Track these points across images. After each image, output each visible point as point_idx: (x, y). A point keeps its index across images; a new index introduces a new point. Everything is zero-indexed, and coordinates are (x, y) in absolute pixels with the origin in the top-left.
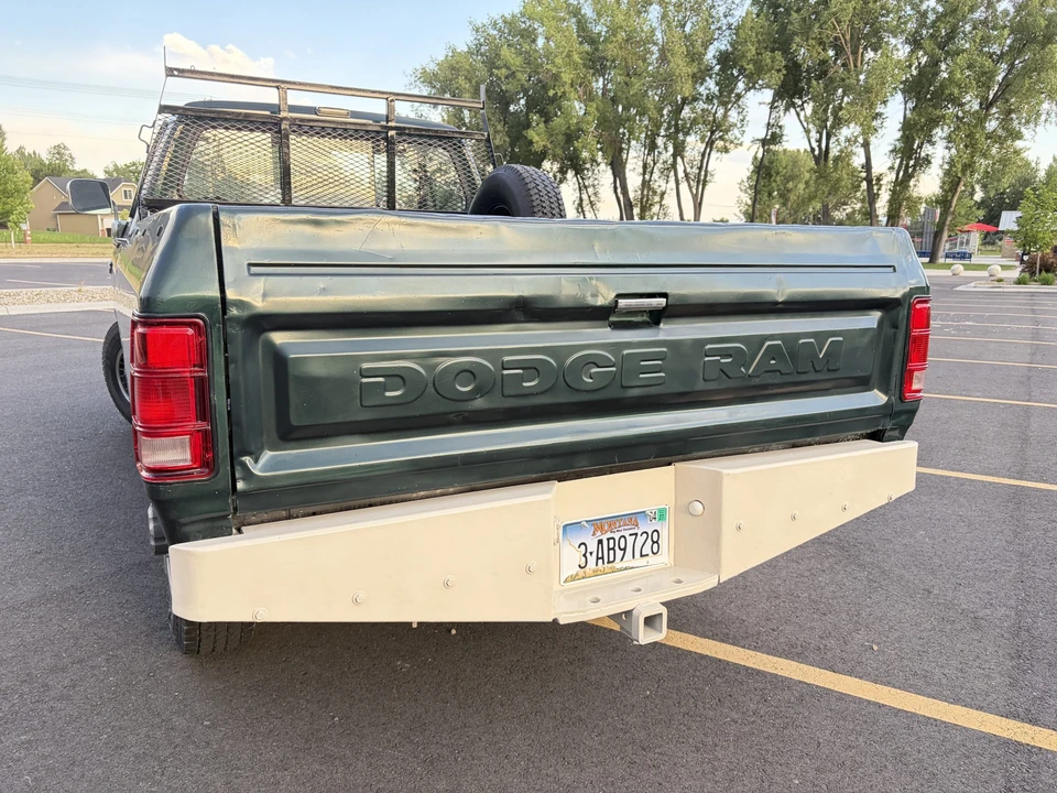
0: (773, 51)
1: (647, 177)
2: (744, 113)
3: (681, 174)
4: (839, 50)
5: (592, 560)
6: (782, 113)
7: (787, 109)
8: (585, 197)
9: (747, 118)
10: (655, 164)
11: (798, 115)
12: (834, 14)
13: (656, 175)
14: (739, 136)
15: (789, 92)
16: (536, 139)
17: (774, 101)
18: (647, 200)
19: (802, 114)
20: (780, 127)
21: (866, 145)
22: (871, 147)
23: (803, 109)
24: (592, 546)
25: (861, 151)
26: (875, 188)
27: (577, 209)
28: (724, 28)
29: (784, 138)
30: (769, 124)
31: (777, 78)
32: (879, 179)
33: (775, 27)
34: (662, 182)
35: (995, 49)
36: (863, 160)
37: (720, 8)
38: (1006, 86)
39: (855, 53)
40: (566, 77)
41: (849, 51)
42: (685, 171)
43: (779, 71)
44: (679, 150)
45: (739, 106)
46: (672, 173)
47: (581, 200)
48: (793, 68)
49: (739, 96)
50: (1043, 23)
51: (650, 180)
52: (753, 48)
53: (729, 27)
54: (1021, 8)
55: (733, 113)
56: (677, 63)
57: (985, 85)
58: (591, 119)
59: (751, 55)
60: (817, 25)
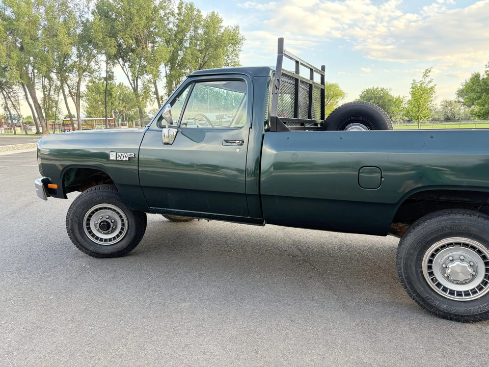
0: (110, 37)
1: (47, 93)
3: (67, 92)
4: (138, 41)
6: (112, 66)
7: (114, 65)
8: (9, 103)
9: (101, 67)
10: (50, 86)
11: (123, 68)
12: (136, 25)
13: (52, 93)
14: (98, 75)
15: (120, 54)
17: (107, 61)
18: (49, 105)
19: (125, 67)
20: (113, 73)
21: (155, 83)
22: (157, 84)
23: (124, 65)
25: (153, 86)
26: (160, 101)
27: (5, 109)
28: (80, 22)
29: (115, 78)
30: (107, 71)
31: (113, 51)
32: (162, 98)
33: (109, 26)
34: (56, 97)
36: (154, 90)
37: (77, 13)
39: (146, 43)
41: (143, 41)
42: (69, 91)
43: (115, 47)
44: (64, 80)
45: (96, 61)
46: (61, 91)
47: (6, 103)
48: (120, 45)
49: (94, 56)
51: (49, 95)
52: (101, 34)
53: (82, 22)
54: (205, 33)
55: (93, 64)
56: (62, 37)
57: (196, 62)
58: (15, 61)
59: (100, 37)
60: (129, 29)
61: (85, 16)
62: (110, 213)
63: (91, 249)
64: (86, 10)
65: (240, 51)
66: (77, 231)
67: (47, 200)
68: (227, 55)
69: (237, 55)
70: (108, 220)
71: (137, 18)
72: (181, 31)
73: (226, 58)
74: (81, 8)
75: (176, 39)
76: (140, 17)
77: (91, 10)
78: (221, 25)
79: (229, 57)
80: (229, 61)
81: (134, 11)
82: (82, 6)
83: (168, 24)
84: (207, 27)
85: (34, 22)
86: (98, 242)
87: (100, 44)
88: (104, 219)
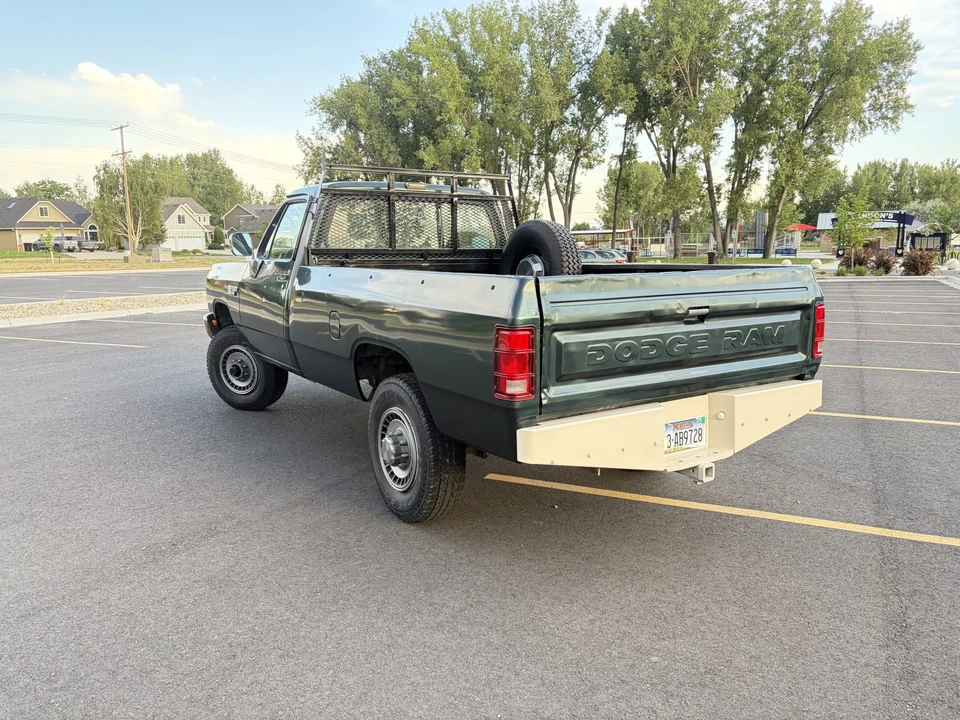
0: (626, 83)
1: (523, 190)
2: (605, 134)
3: (552, 187)
4: (678, 82)
5: (673, 443)
6: (635, 133)
7: (639, 131)
9: (608, 139)
10: (529, 178)
11: (649, 135)
12: (676, 52)
13: (530, 189)
14: (601, 154)
15: (641, 115)
16: (426, 158)
17: (627, 124)
18: (524, 210)
19: (652, 134)
20: (634, 145)
21: (707, 161)
22: (711, 162)
23: (653, 131)
24: (673, 437)
25: (702, 165)
26: (716, 196)
28: (584, 62)
29: (638, 154)
30: (624, 142)
31: (631, 105)
32: (718, 189)
33: (627, 62)
34: (536, 195)
35: (809, 79)
36: (704, 173)
37: (580, 46)
38: (818, 110)
39: (693, 84)
40: (452, 105)
41: (688, 83)
42: (555, 184)
43: (632, 99)
44: (550, 167)
45: (600, 128)
46: (544, 185)
48: (644, 97)
49: (599, 120)
50: (846, 59)
51: (526, 193)
52: (610, 80)
53: (588, 62)
54: (827, 46)
55: (595, 135)
56: (548, 94)
57: (801, 110)
58: (475, 141)
59: (609, 86)
60: (662, 62)
61: (593, 50)
62: (243, 357)
64: (595, 37)
65: (911, 74)
68: (879, 87)
69: (901, 86)
70: (240, 365)
71: (678, 39)
72: (772, 48)
73: (875, 93)
74: (587, 37)
75: (761, 69)
76: (686, 38)
77: (604, 38)
78: (869, 22)
79: (881, 92)
80: (882, 100)
81: (673, 25)
82: (588, 33)
83: (746, 39)
84: (830, 32)
85: (510, 74)
87: (608, 97)
88: (236, 363)
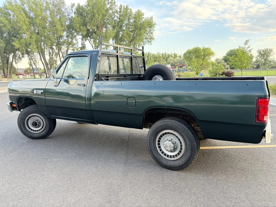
0: (83, 26)
1: (51, 56)
3: (61, 56)
4: (97, 27)
6: (85, 41)
7: (86, 40)
8: (32, 62)
9: (78, 42)
10: (53, 53)
11: (90, 42)
12: (97, 19)
13: (54, 56)
14: (77, 47)
15: (88, 35)
16: (16, 45)
17: (82, 38)
18: (52, 63)
19: (91, 42)
20: (85, 45)
23: (91, 41)
27: (30, 65)
28: (68, 19)
29: (86, 47)
30: (82, 44)
31: (85, 33)
33: (83, 20)
34: (56, 58)
35: (130, 30)
37: (66, 13)
38: (134, 38)
39: (102, 28)
40: (25, 27)
41: (100, 27)
42: (62, 55)
43: (85, 31)
44: (60, 49)
45: (76, 39)
46: (58, 55)
47: (31, 62)
48: (88, 30)
49: (75, 36)
50: (140, 26)
51: (52, 57)
52: (78, 25)
53: (69, 19)
54: (134, 22)
55: (74, 40)
56: (58, 27)
57: (130, 38)
58: (34, 40)
59: (78, 26)
60: (93, 21)
61: (71, 15)
62: (37, 118)
63: (29, 135)
64: (71, 11)
65: (154, 30)
66: (22, 126)
67: (12, 112)
69: (152, 33)
70: (36, 121)
71: (97, 15)
72: (121, 21)
73: (146, 35)
74: (68, 11)
75: (118, 26)
76: (99, 15)
77: (73, 12)
78: (143, 17)
79: (147, 34)
80: (148, 37)
81: (95, 11)
82: (69, 10)
83: (114, 18)
84: (135, 18)
85: (44, 19)
86: (32, 132)
87: (78, 30)
88: (34, 121)
